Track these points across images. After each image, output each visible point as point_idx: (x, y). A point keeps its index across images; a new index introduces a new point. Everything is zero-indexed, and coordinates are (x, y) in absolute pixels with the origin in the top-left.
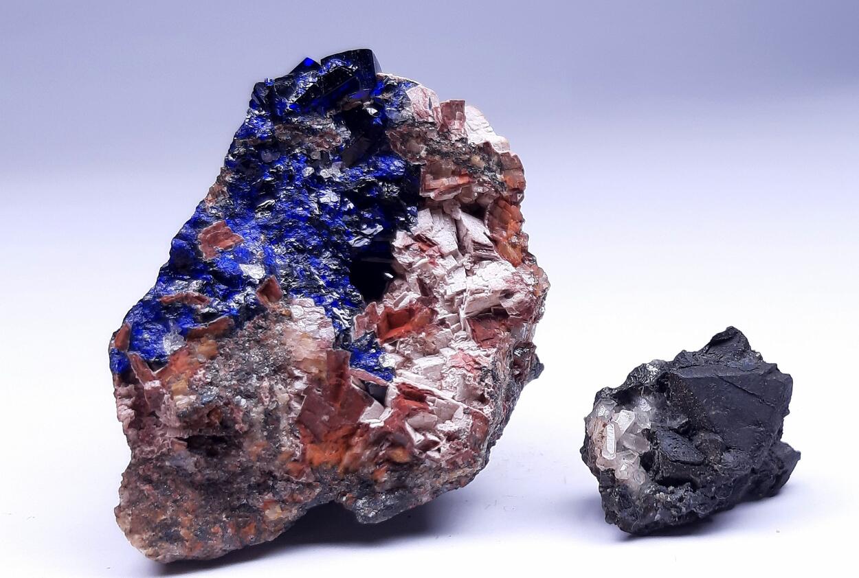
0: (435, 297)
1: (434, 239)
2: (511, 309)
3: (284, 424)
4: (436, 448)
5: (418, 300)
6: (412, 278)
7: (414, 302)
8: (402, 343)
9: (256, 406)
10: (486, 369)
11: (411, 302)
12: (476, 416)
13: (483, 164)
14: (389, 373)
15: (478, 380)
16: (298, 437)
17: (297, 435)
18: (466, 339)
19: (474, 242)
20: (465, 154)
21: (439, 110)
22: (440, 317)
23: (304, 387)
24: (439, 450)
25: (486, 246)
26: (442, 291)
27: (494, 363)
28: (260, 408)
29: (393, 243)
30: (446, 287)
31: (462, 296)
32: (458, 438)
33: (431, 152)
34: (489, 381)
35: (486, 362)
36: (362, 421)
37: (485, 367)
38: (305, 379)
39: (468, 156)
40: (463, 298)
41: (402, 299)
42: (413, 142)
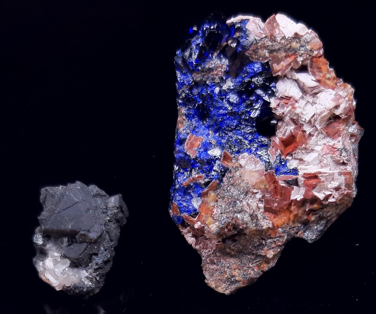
0: (301, 124)
1: (289, 95)
2: (341, 114)
3: (259, 216)
4: (332, 197)
5: (294, 129)
6: (287, 119)
7: (292, 131)
8: (295, 153)
9: (245, 215)
10: (340, 149)
11: (291, 131)
12: (345, 174)
13: (298, 45)
14: (295, 171)
15: (339, 156)
16: (268, 219)
17: (267, 218)
18: (324, 138)
19: (309, 88)
20: (287, 45)
21: (266, 28)
22: (308, 133)
23: (261, 196)
24: (333, 197)
25: (316, 87)
26: (304, 120)
27: (343, 144)
28: (247, 215)
29: (270, 107)
30: (305, 117)
31: (314, 118)
32: (341, 188)
33: (271, 52)
34: (344, 154)
35: (340, 146)
36: (292, 199)
37: (340, 148)
38: (260, 192)
39: (289, 45)
40: (315, 118)
41: (286, 131)
42: (260, 51)
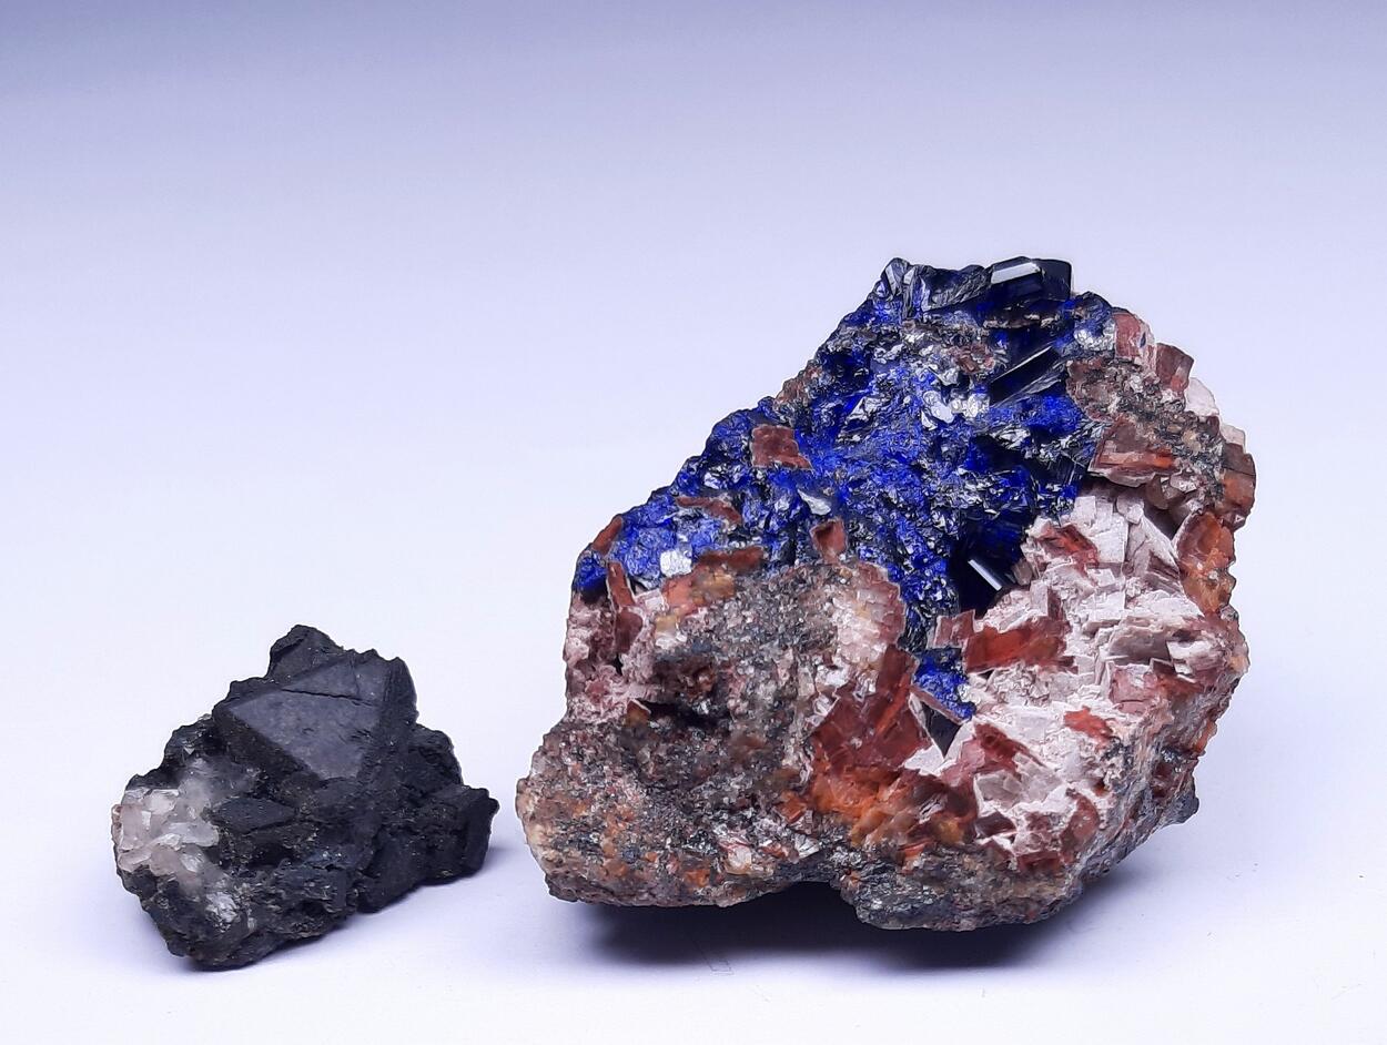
0: (1068, 623)
1: (1091, 539)
2: (1182, 662)
3: (797, 727)
4: (1009, 834)
5: (1041, 619)
6: (1040, 586)
7: (1034, 621)
8: (1000, 673)
9: (766, 682)
10: (1117, 742)
11: (1030, 620)
12: (1085, 804)
13: (1199, 448)
14: (971, 710)
15: (1101, 753)
16: (809, 757)
17: (809, 753)
18: (1099, 695)
19: (1152, 554)
20: (1177, 423)
21: (1155, 352)
22: (1067, 653)
23: (842, 683)
24: (1012, 839)
25: (1168, 567)
26: (1081, 616)
27: (1133, 738)
28: (772, 687)
29: (1027, 531)
30: (1089, 611)
31: (1110, 629)
32: (1048, 826)
33: (1125, 407)
34: (1117, 760)
35: (1123, 733)
36: (907, 766)
37: (1118, 738)
38: (845, 671)
39: (1179, 428)
40: (1111, 633)
41: (1017, 616)
42: (1103, 386)
